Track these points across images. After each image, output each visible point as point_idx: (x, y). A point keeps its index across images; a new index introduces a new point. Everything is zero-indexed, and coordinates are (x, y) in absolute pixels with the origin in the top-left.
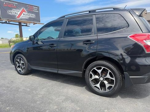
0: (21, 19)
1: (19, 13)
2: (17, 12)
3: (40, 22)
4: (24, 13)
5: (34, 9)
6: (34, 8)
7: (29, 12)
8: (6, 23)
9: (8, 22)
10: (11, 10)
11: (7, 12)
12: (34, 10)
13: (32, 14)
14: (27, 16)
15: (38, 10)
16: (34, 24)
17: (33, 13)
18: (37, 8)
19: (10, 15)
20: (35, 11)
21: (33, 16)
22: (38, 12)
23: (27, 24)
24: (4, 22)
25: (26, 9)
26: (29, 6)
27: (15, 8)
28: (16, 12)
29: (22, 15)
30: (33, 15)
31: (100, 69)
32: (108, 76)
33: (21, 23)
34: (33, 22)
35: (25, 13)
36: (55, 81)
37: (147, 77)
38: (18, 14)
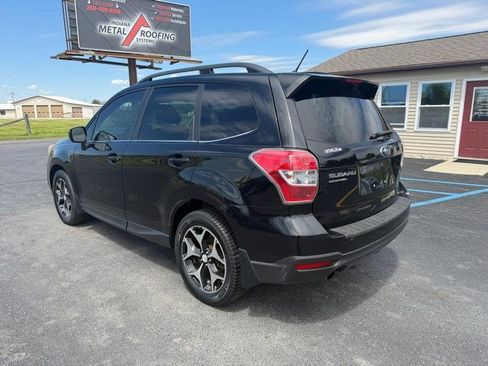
0: (135, 49)
1: (128, 30)
2: (122, 27)
3: (189, 55)
4: (142, 28)
5: (174, 15)
6: (175, 13)
7: (158, 25)
8: (92, 60)
9: (97, 58)
10: (107, 20)
11: (95, 27)
12: (174, 18)
13: (167, 30)
14: (151, 38)
15: (186, 17)
16: (172, 63)
17: (169, 27)
18: (181, 11)
19: (103, 37)
20: (177, 22)
21: (170, 37)
22: (184, 23)
23: (152, 62)
24: (87, 57)
25: (149, 16)
26: (159, 6)
27: (117, 16)
28: (119, 28)
29: (138, 35)
30: (169, 33)
31: (199, 231)
32: (214, 254)
33: (134, 60)
34: (169, 56)
35: (146, 29)
36: (130, 250)
37: (285, 266)
38: (127, 32)
